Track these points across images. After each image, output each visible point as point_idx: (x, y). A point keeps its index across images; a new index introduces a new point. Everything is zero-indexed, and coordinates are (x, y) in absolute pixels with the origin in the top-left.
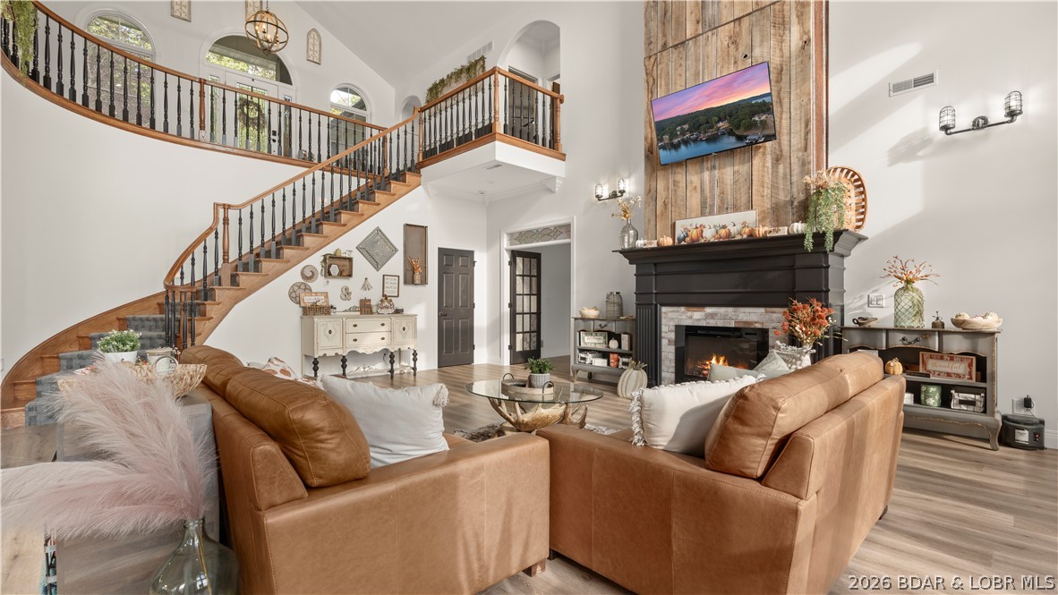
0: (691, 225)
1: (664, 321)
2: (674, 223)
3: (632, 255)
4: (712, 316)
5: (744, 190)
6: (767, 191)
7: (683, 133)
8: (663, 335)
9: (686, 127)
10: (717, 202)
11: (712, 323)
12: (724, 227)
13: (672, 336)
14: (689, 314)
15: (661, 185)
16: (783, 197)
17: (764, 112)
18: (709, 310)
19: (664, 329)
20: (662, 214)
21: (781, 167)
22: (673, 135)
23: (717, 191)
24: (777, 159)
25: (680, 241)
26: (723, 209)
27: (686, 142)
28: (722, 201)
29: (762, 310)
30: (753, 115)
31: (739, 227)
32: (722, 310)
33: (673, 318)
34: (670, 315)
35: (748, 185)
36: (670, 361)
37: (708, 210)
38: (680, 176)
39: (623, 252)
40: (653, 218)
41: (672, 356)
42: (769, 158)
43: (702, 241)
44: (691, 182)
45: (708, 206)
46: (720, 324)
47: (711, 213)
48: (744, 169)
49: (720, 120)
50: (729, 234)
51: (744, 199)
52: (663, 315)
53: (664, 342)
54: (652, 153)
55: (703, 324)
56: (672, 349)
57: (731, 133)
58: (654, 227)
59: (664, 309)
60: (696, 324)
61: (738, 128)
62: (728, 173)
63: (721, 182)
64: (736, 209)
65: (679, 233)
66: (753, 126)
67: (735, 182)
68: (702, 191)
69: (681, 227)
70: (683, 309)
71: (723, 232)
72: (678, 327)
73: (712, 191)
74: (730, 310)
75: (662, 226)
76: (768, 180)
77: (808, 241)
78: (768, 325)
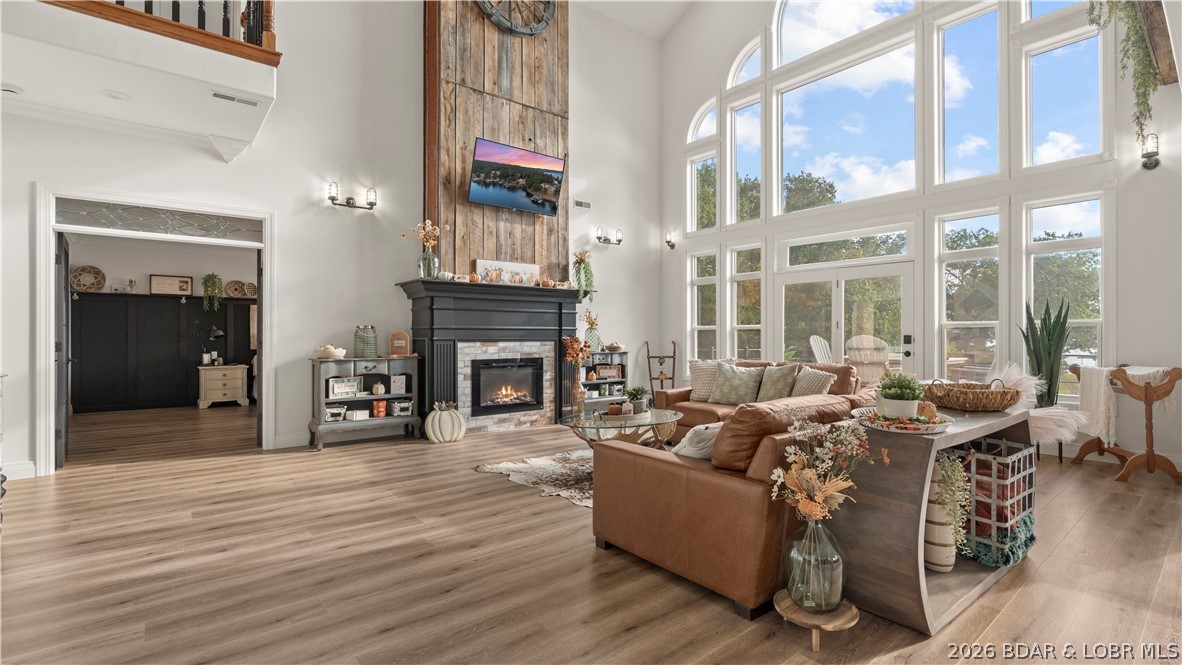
0: (491, 266)
1: (460, 357)
2: (475, 262)
3: (434, 287)
4: (504, 350)
5: (530, 245)
6: (544, 253)
7: (495, 177)
8: (459, 371)
9: (498, 173)
10: (509, 251)
11: (504, 356)
12: (517, 274)
13: (468, 371)
14: (485, 348)
15: (461, 221)
16: (554, 259)
17: (548, 183)
18: (502, 344)
19: (460, 364)
20: (460, 249)
21: (552, 237)
22: (487, 176)
23: (509, 241)
24: (550, 231)
25: (479, 279)
26: (513, 258)
27: (494, 184)
28: (513, 250)
29: (538, 343)
30: (541, 182)
31: (528, 275)
32: (511, 344)
33: (468, 353)
34: (466, 350)
35: (532, 243)
36: (466, 396)
37: (503, 256)
38: (479, 217)
39: (403, 285)
40: (451, 251)
41: (468, 391)
42: (545, 228)
43: (500, 283)
44: (488, 227)
45: (503, 251)
46: (510, 357)
47: (505, 260)
48: (530, 229)
49: (521, 177)
50: (521, 281)
51: (529, 254)
52: (459, 351)
53: (460, 378)
54: (449, 182)
55: (496, 357)
56: (468, 383)
57: (524, 189)
58: (451, 261)
59: (461, 345)
60: (490, 358)
61: (530, 187)
62: (519, 228)
63: (512, 234)
64: (523, 260)
65: (479, 271)
66: (538, 189)
67: (522, 239)
68: (498, 237)
69: (481, 265)
70: (478, 344)
71: (517, 278)
72: (473, 362)
73: (506, 240)
74: (518, 343)
75: (462, 262)
76: (545, 243)
77: (581, 295)
78: (543, 355)
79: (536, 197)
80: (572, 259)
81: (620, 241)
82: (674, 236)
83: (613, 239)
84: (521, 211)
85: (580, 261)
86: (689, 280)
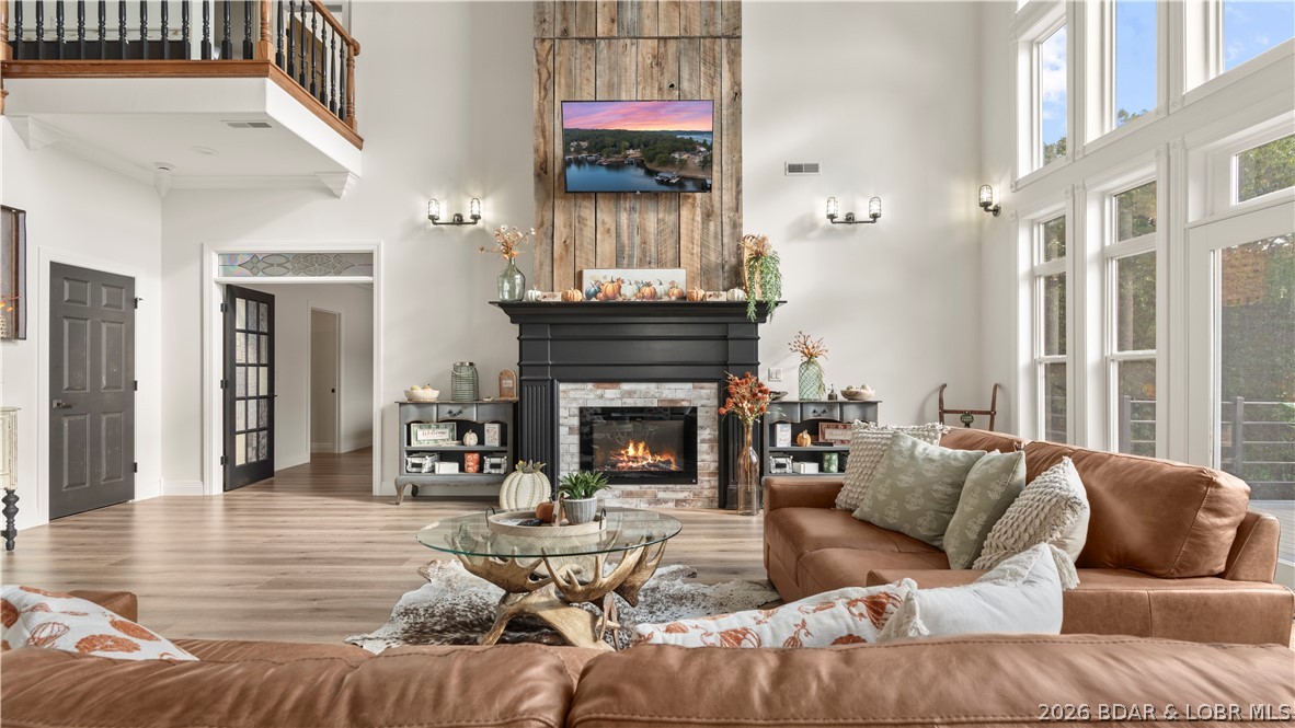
0: (605, 277)
1: (562, 403)
2: (581, 273)
3: (518, 311)
4: (630, 394)
5: (671, 242)
6: (697, 249)
8: (561, 421)
9: (584, 144)
10: (637, 253)
11: (629, 403)
12: (648, 285)
13: (575, 422)
14: (599, 392)
15: (559, 220)
16: (713, 258)
17: (687, 151)
18: (626, 386)
19: (563, 412)
20: (561, 258)
21: (712, 224)
23: (637, 240)
24: (708, 215)
25: (589, 296)
26: (644, 263)
28: (644, 252)
29: (690, 385)
30: (674, 151)
31: (666, 287)
32: (642, 387)
33: (574, 398)
34: (572, 394)
35: (676, 237)
36: (572, 455)
37: (626, 261)
38: (587, 211)
39: (503, 305)
40: (548, 261)
41: (575, 449)
42: (698, 211)
43: (620, 299)
44: (603, 222)
45: (626, 255)
46: (640, 403)
47: (630, 266)
48: (671, 218)
49: (632, 147)
50: (654, 294)
51: (671, 254)
52: (561, 395)
53: (563, 431)
54: (546, 172)
55: (618, 404)
56: (575, 439)
57: (640, 164)
58: (548, 274)
59: (562, 387)
60: (608, 404)
61: (651, 161)
62: (653, 219)
63: (641, 229)
64: (660, 264)
65: (588, 285)
66: (669, 162)
67: (659, 233)
68: (618, 236)
69: (590, 278)
70: (590, 386)
71: (647, 291)
72: (582, 410)
73: (631, 237)
74: (652, 386)
75: (562, 274)
76: (697, 236)
77: (751, 310)
78: (697, 403)
79: (665, 174)
80: (746, 255)
81: (875, 217)
82: (998, 194)
83: (863, 214)
84: (652, 195)
85: (757, 256)
86: (1023, 266)
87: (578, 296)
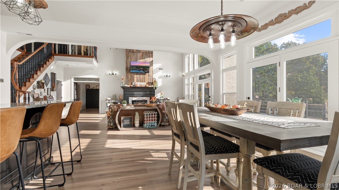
0: (135, 83)
1: (129, 100)
2: (132, 83)
3: (123, 88)
6: (147, 80)
7: (134, 68)
9: (135, 67)
10: (139, 80)
11: (138, 100)
14: (135, 98)
15: (129, 76)
16: (150, 81)
18: (138, 98)
21: (149, 77)
22: (132, 68)
23: (140, 79)
24: (149, 76)
25: (133, 86)
26: (140, 82)
27: (135, 70)
28: (140, 80)
29: (146, 97)
30: (146, 68)
31: (143, 85)
32: (140, 98)
34: (131, 99)
38: (133, 75)
39: (122, 87)
40: (128, 81)
42: (147, 75)
43: (137, 86)
44: (135, 76)
46: (140, 100)
47: (139, 82)
48: (144, 76)
50: (142, 86)
51: (144, 80)
54: (127, 69)
57: (142, 70)
58: (128, 83)
59: (129, 98)
60: (136, 100)
62: (142, 76)
63: (140, 77)
64: (143, 82)
65: (133, 84)
66: (146, 70)
67: (143, 78)
68: (137, 78)
70: (133, 97)
71: (141, 85)
72: (132, 101)
73: (139, 78)
74: (142, 97)
75: (130, 83)
76: (147, 78)
77: (154, 88)
78: (147, 100)
79: (146, 71)
80: (154, 81)
84: (142, 74)
85: (155, 81)
86: (186, 84)
87: (132, 86)
